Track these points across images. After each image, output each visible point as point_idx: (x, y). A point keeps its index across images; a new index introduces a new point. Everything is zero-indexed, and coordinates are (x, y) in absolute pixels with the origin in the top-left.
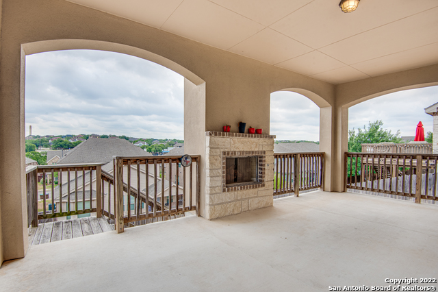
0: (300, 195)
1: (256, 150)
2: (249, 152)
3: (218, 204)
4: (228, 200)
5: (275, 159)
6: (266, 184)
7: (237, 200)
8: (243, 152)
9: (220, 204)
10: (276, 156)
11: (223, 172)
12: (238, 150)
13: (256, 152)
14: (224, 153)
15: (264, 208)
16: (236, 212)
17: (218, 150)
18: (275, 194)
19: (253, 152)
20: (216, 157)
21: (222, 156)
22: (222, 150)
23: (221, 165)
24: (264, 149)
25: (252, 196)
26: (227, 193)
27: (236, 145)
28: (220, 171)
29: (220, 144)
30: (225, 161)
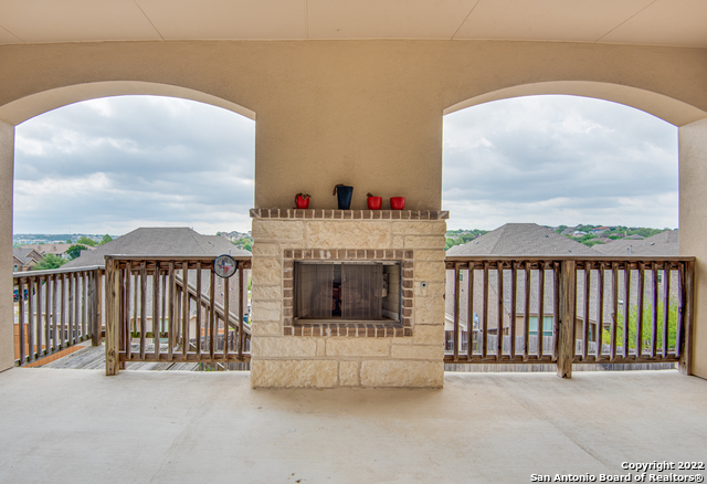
0: (574, 374)
1: (384, 246)
2: (361, 253)
3: (273, 359)
4: (298, 353)
5: (450, 274)
6: (418, 331)
7: (325, 357)
8: (341, 252)
9: (280, 359)
10: (452, 264)
11: (286, 293)
12: (326, 247)
13: (380, 253)
14: (288, 253)
15: (410, 388)
16: (320, 384)
17: (273, 246)
18: (449, 360)
19: (370, 253)
20: (267, 262)
21: (283, 259)
22: (284, 247)
23: (280, 279)
24: (409, 246)
25: (371, 354)
26: (296, 338)
27: (321, 235)
28: (279, 291)
29: (277, 233)
30: (291, 269)
